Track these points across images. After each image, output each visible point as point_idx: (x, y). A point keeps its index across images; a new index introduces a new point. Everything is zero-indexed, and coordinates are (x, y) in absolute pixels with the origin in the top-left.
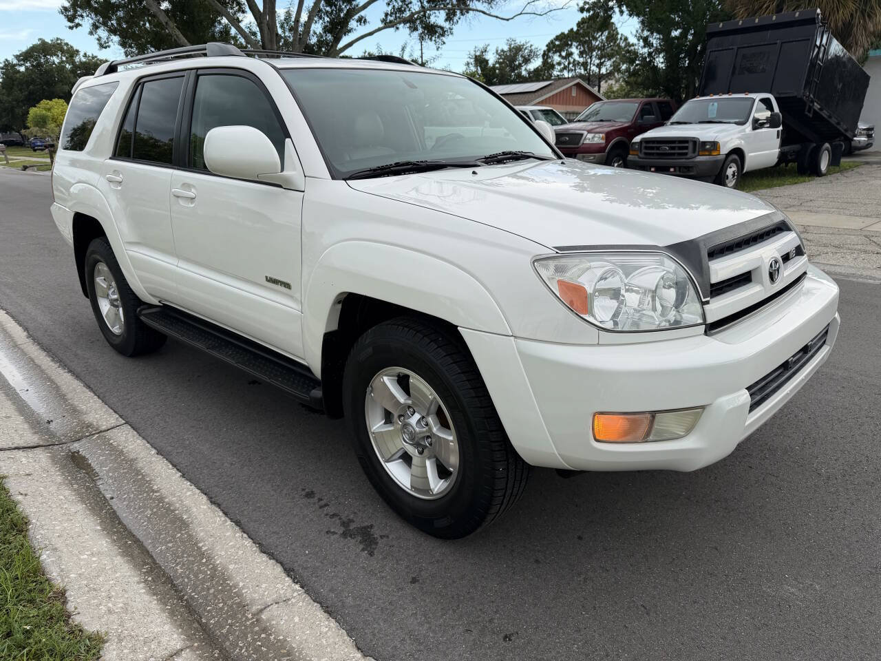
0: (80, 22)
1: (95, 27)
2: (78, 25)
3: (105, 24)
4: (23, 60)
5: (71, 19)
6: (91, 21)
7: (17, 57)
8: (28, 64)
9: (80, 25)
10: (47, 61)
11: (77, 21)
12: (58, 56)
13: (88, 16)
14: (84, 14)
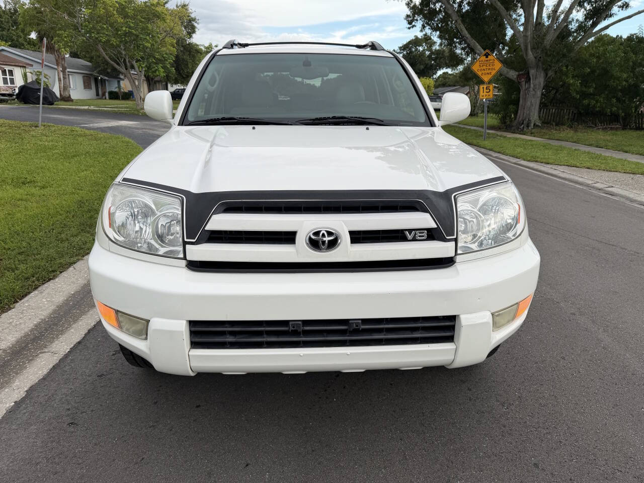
0: (416, 24)
1: (424, 27)
2: (414, 26)
3: (429, 25)
4: (403, 50)
5: (410, 23)
6: (422, 23)
7: (400, 48)
8: (405, 53)
9: (415, 26)
10: (416, 50)
11: (413, 23)
12: (423, 46)
13: (420, 19)
14: (419, 19)
